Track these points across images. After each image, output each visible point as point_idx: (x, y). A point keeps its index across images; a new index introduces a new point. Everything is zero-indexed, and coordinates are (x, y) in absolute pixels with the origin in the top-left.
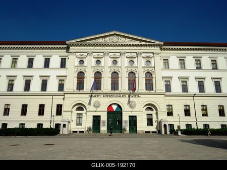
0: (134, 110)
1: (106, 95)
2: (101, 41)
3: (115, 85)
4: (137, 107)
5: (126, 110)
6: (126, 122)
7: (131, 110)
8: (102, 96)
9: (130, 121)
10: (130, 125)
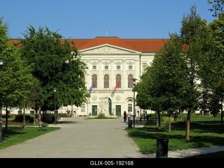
0: (120, 101)
1: (101, 91)
2: (96, 51)
3: (106, 84)
4: (121, 99)
5: (114, 101)
6: (114, 109)
7: (117, 101)
8: (98, 92)
9: (117, 109)
10: (117, 111)
